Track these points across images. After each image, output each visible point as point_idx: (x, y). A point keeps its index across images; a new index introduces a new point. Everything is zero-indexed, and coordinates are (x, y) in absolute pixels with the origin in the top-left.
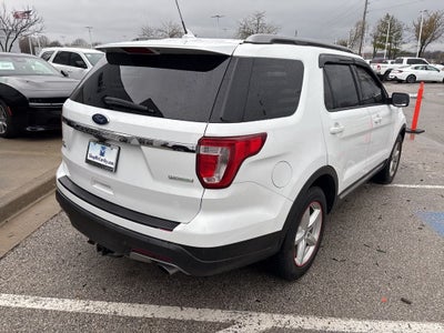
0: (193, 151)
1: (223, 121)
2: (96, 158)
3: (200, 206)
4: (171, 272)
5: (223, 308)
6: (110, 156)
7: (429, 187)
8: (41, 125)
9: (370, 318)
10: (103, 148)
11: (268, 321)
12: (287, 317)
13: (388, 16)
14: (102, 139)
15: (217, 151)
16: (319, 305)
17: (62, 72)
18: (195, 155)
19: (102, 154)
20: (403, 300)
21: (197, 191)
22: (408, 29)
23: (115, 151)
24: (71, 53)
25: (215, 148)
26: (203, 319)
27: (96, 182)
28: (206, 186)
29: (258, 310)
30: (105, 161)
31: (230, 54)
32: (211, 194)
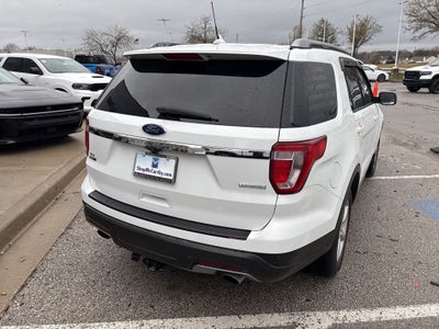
0: (266, 158)
1: (294, 126)
2: (147, 170)
3: (274, 212)
4: (240, 281)
5: (279, 311)
6: (166, 167)
7: (406, 177)
8: (10, 138)
9: (413, 303)
10: (156, 160)
11: (327, 318)
12: (342, 313)
13: (323, 21)
14: (155, 150)
15: (290, 157)
16: (364, 296)
17: (22, 79)
18: (268, 161)
19: (155, 166)
20: (432, 283)
21: (270, 198)
22: (340, 33)
23: (173, 162)
24: (22, 59)
25: (289, 153)
26: (264, 325)
27: (144, 195)
28: (279, 192)
29: (313, 309)
30: (159, 172)
31: (286, 59)
32: (284, 199)
